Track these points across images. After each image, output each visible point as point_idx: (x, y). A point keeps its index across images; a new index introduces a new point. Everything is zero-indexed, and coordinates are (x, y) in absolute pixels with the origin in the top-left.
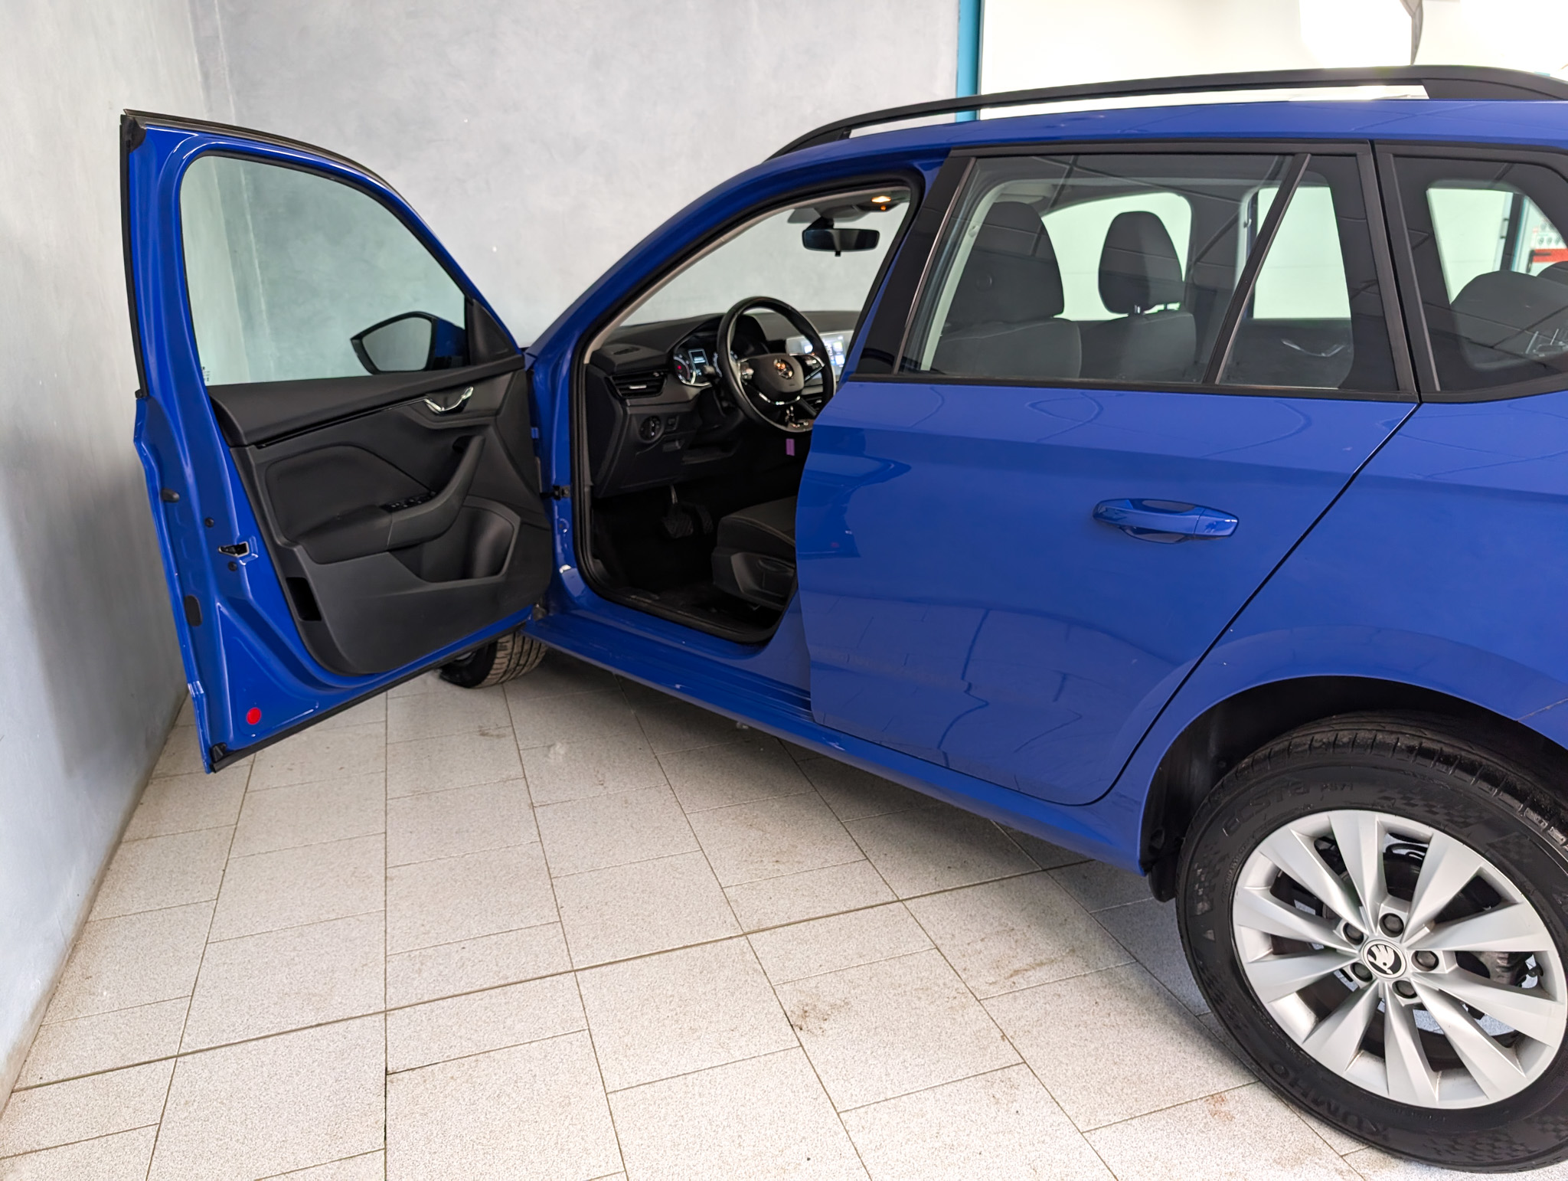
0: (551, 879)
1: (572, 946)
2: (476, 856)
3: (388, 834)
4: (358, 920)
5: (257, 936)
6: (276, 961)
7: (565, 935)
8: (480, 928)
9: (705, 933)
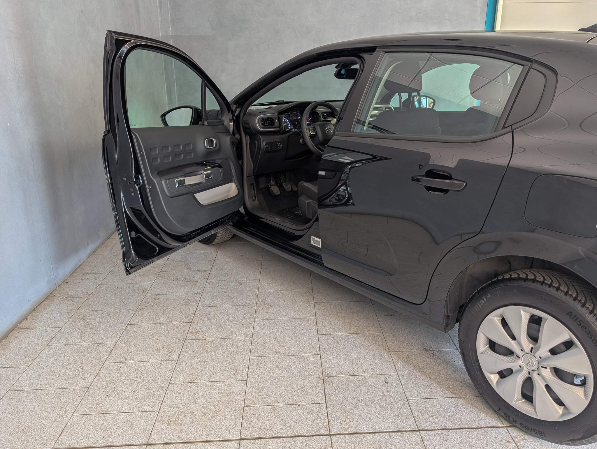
0: (169, 383)
1: (155, 428)
2: (145, 363)
3: (117, 344)
4: (75, 391)
5: (30, 391)
6: (27, 408)
7: (155, 421)
8: (122, 407)
9: (221, 435)
